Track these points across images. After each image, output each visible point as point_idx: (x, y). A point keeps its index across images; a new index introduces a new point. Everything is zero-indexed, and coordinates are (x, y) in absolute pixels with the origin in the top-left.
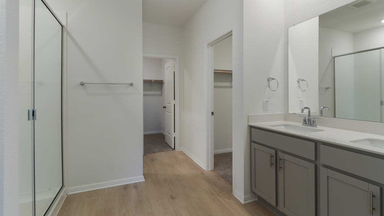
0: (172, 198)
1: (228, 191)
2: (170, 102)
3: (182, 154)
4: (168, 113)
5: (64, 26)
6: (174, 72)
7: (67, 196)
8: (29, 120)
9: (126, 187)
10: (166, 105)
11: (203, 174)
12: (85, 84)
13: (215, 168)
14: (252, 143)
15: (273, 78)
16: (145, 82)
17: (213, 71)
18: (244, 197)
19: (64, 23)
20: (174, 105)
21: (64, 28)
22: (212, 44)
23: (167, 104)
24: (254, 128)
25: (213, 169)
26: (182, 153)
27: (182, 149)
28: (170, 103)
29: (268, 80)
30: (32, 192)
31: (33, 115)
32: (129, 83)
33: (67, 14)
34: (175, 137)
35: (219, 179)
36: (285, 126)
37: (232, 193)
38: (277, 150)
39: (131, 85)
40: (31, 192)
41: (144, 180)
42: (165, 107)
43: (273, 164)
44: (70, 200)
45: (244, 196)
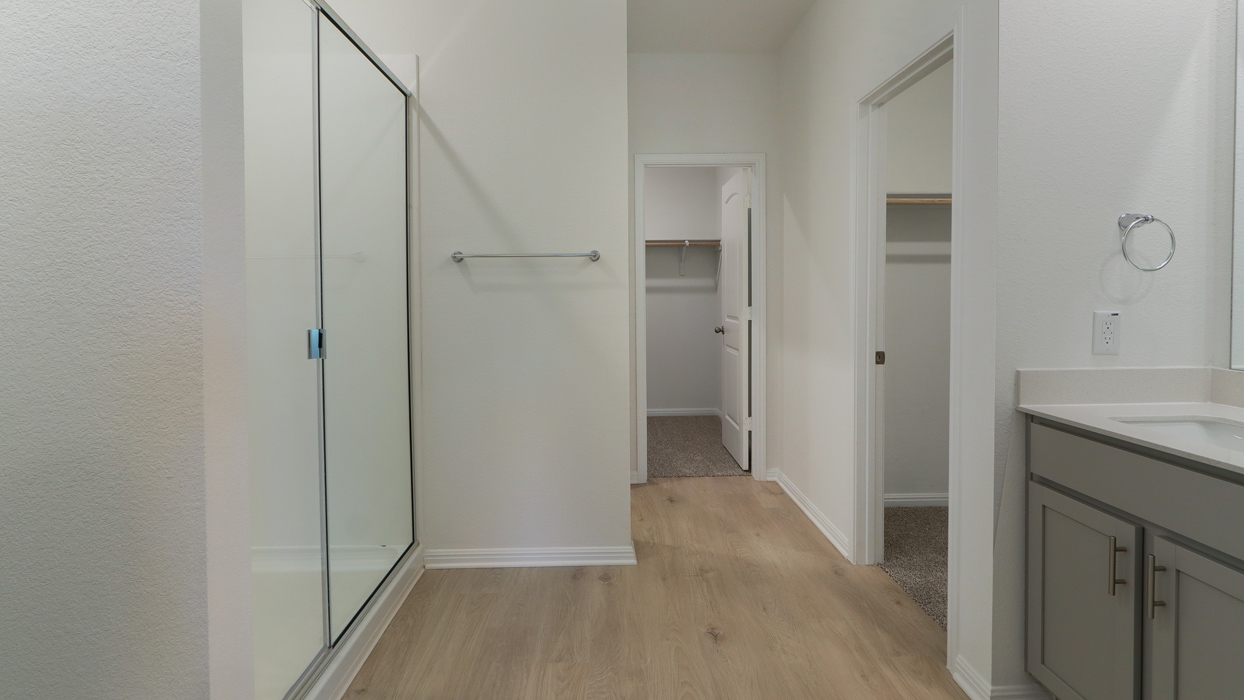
0: (715, 636)
1: (932, 655)
2: (737, 313)
3: (773, 493)
4: (729, 350)
5: (411, 94)
6: (750, 210)
7: (423, 570)
8: (310, 357)
9: (578, 573)
10: (727, 322)
11: (838, 572)
12: (465, 259)
13: (887, 558)
14: (1031, 483)
15: (1145, 214)
16: (652, 247)
17: (885, 200)
18: (992, 691)
19: (410, 88)
20: (750, 322)
21: (411, 101)
22: (877, 100)
23: (727, 320)
24: (1041, 424)
25: (881, 559)
26: (774, 489)
27: (775, 475)
28: (736, 318)
29: (1122, 225)
30: (319, 547)
31: (320, 345)
32: (589, 252)
33: (418, 58)
34: (750, 432)
35: (898, 603)
36: (1208, 424)
37: (945, 663)
38: (1147, 527)
39: (595, 257)
40: (318, 545)
41: (633, 561)
42: (721, 331)
43: (1123, 582)
44: (430, 584)
45: (990, 687)
